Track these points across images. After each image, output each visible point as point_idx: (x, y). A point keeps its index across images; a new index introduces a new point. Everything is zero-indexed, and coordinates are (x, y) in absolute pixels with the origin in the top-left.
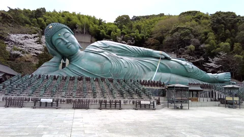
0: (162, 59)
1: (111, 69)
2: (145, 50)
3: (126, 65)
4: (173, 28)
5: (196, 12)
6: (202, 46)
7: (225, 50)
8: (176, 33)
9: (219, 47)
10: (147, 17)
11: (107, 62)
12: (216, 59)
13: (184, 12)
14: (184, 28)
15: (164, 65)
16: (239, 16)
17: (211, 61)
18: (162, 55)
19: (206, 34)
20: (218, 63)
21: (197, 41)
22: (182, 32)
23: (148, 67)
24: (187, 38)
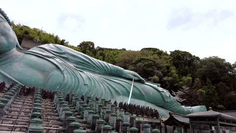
0: (135, 81)
1: (61, 84)
2: (114, 68)
3: (87, 82)
4: (137, 59)
5: (156, 49)
6: (165, 79)
7: (187, 84)
8: (140, 64)
9: (181, 81)
10: (111, 50)
11: (57, 72)
12: (179, 92)
13: (146, 48)
14: (148, 59)
15: (137, 88)
16: (194, 56)
17: (175, 94)
18: (134, 76)
19: (168, 68)
20: (182, 97)
21: (160, 73)
22: (146, 63)
23: (117, 89)
24: (150, 69)
